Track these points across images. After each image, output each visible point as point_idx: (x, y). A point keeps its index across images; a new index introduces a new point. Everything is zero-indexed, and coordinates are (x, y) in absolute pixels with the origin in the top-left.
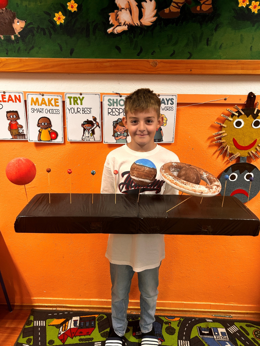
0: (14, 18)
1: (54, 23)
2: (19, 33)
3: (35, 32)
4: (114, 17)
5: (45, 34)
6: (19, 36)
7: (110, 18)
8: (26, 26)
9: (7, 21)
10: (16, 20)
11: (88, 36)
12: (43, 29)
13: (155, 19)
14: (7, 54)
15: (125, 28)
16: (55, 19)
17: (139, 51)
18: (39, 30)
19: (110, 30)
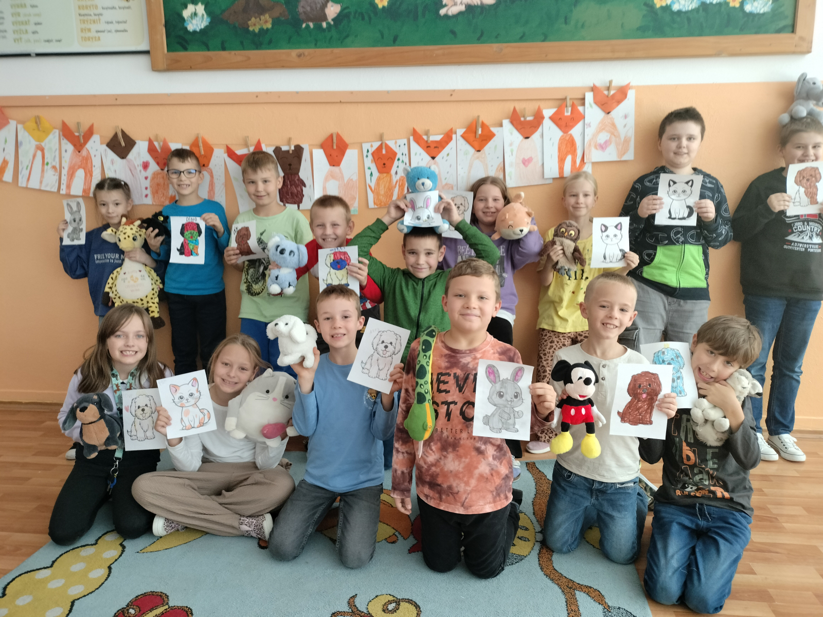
0: (327, 2)
1: (374, 6)
2: (333, 20)
5: (363, 19)
6: (332, 23)
9: (319, 6)
10: (330, 4)
12: (362, 14)
14: (316, 45)
15: (463, 8)
16: (376, 1)
17: (479, 35)
18: (357, 15)
19: (443, 12)
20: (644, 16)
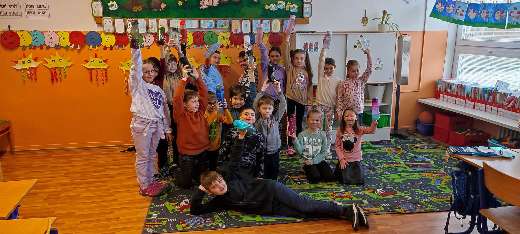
0: (162, 3)
1: (178, 5)
2: (163, 9)
3: (170, 8)
4: (202, 3)
5: (174, 9)
6: (163, 10)
7: (201, 3)
8: (166, 6)
9: (158, 4)
10: (162, 4)
11: (192, 9)
12: (173, 7)
13: (218, 3)
14: (158, 17)
15: (207, 7)
16: (178, 3)
19: (200, 8)
20: (262, 12)
